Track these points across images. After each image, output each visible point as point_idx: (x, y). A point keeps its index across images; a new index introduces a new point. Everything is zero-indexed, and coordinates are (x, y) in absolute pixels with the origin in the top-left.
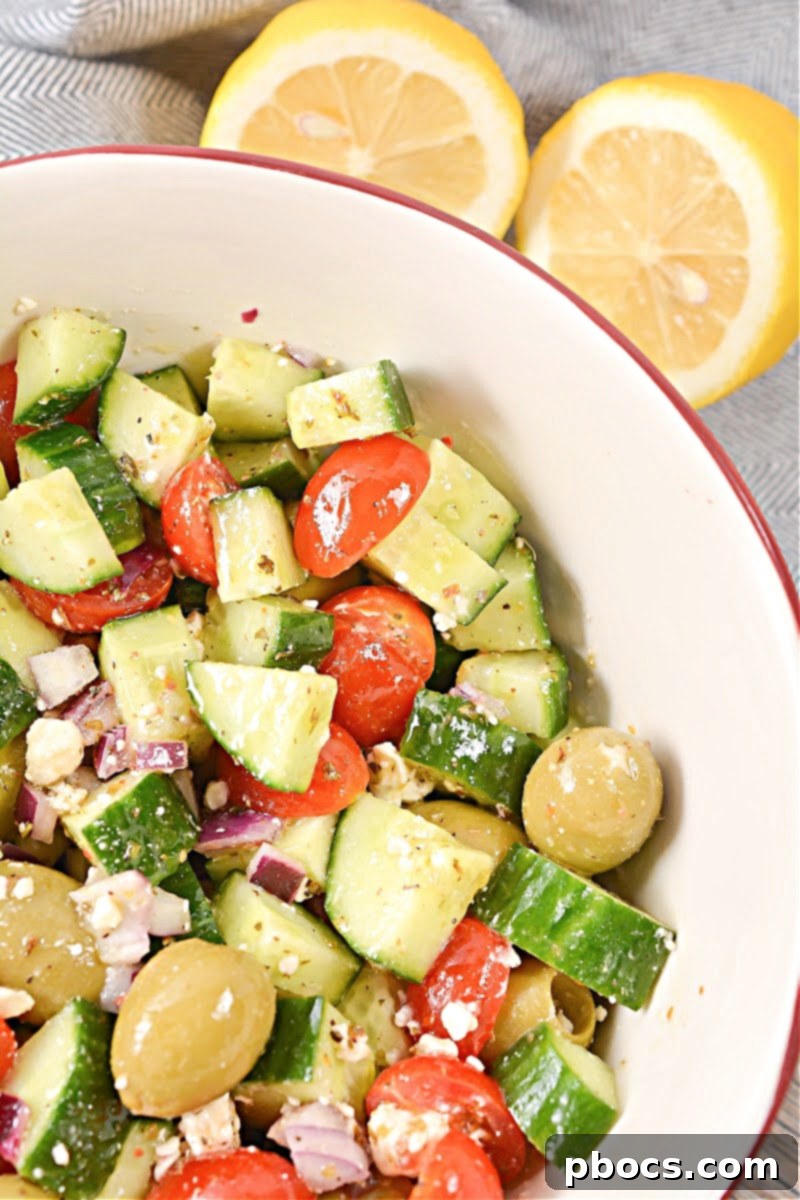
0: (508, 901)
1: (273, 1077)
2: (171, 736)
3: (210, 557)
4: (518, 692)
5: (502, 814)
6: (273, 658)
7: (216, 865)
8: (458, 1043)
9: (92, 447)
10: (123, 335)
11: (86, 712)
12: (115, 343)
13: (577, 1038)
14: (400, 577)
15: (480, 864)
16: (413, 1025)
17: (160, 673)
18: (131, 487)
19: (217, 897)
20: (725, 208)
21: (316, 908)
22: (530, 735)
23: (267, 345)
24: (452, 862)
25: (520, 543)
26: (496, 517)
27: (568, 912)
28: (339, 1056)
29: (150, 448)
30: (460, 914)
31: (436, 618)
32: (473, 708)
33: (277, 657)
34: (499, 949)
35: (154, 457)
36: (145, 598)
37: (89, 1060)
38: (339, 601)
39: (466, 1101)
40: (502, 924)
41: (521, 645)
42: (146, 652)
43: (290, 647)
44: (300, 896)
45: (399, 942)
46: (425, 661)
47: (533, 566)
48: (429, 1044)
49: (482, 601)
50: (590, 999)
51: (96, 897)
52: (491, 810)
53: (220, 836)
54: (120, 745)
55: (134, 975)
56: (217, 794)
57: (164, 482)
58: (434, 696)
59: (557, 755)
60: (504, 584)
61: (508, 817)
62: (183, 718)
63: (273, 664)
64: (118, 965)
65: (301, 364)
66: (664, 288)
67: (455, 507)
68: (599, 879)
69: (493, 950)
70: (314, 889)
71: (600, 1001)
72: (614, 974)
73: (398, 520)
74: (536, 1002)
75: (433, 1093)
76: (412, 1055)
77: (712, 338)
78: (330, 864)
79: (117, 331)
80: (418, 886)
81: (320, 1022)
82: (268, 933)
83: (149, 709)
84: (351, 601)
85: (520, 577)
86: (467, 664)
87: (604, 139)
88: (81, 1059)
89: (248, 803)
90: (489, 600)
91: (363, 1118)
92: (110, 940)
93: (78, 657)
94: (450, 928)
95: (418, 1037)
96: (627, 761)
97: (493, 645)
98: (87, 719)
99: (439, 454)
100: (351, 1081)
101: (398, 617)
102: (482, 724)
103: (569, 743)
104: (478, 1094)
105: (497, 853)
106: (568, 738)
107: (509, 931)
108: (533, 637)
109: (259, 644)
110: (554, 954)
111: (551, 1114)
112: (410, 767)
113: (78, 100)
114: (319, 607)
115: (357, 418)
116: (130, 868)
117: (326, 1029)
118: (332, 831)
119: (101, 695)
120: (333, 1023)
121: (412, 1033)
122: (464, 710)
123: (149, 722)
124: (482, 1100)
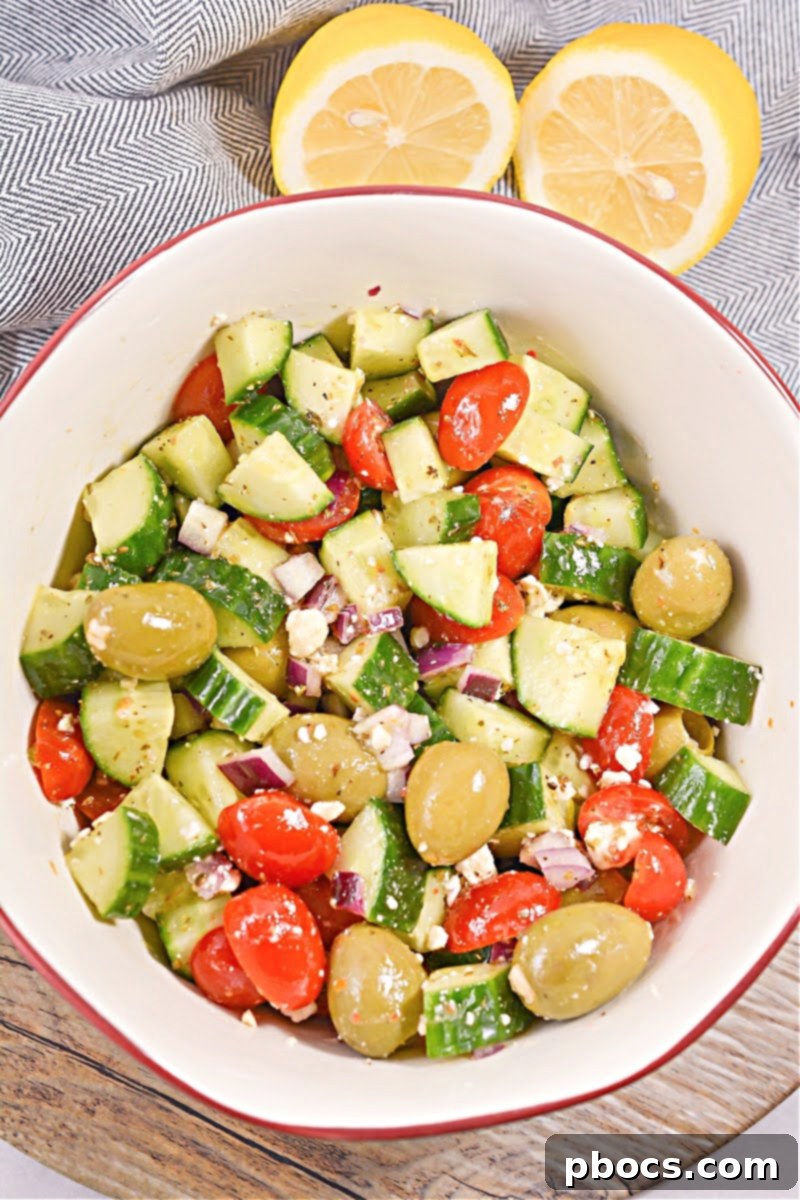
0: (642, 670)
1: (517, 822)
2: (390, 605)
3: (389, 474)
4: (612, 521)
5: (618, 608)
6: (446, 534)
7: (432, 686)
8: (631, 773)
9: (286, 411)
10: (290, 325)
11: (325, 600)
12: (286, 332)
13: (706, 751)
14: (523, 460)
15: (619, 648)
16: (595, 767)
17: (372, 563)
18: (319, 434)
19: (440, 708)
20: (681, 129)
21: (511, 701)
22: (626, 549)
23: (386, 308)
24: (603, 654)
25: (592, 414)
26: (575, 401)
27: (686, 669)
28: (556, 798)
29: (328, 404)
30: (611, 685)
31: (549, 482)
32: (585, 539)
33: (450, 534)
34: (644, 703)
35: (331, 409)
36: (347, 511)
37: (394, 837)
38: (480, 484)
39: (646, 810)
40: (642, 685)
41: (607, 486)
42: (358, 549)
43: (456, 525)
44: (498, 696)
45: (579, 714)
46: (545, 512)
47: (606, 430)
48: (610, 777)
49: (579, 463)
50: (706, 723)
51: (372, 727)
52: (608, 606)
53: (434, 666)
54: (354, 618)
55: (407, 775)
56: (420, 638)
57: (342, 426)
58: (555, 536)
59: (658, 563)
60: (591, 448)
61: (623, 610)
62: (395, 591)
63: (446, 540)
64: (395, 770)
65: (416, 318)
66: (638, 189)
67: (548, 401)
68: (699, 639)
69: (640, 704)
70: (506, 689)
71: (712, 722)
72: (725, 704)
73: (515, 422)
74: (674, 735)
75: (624, 810)
76: (598, 788)
77: (684, 223)
78: (514, 670)
79: (286, 323)
80: (584, 674)
81: (540, 780)
82: (490, 726)
83: (371, 590)
84: (489, 481)
85: (600, 439)
86: (571, 507)
87: (575, 86)
88: (389, 837)
89: (447, 639)
90: (583, 462)
91: (579, 835)
92: (386, 754)
93: (307, 563)
94: (607, 696)
95: (600, 775)
96: (707, 558)
97: (584, 491)
98: (327, 604)
99: (530, 366)
100: (563, 813)
101: (524, 487)
102: (594, 547)
103: (665, 553)
104: (654, 803)
105: (624, 637)
106: (662, 550)
107: (647, 690)
108: (614, 480)
109: (433, 528)
110: (682, 698)
111: (705, 806)
112: (548, 589)
113: (174, 131)
114: (465, 491)
115: (474, 355)
116: (388, 704)
117: (544, 783)
118: (509, 646)
119: (332, 586)
120: (547, 778)
121: (595, 772)
122: (581, 542)
123: (373, 598)
124: (657, 807)
